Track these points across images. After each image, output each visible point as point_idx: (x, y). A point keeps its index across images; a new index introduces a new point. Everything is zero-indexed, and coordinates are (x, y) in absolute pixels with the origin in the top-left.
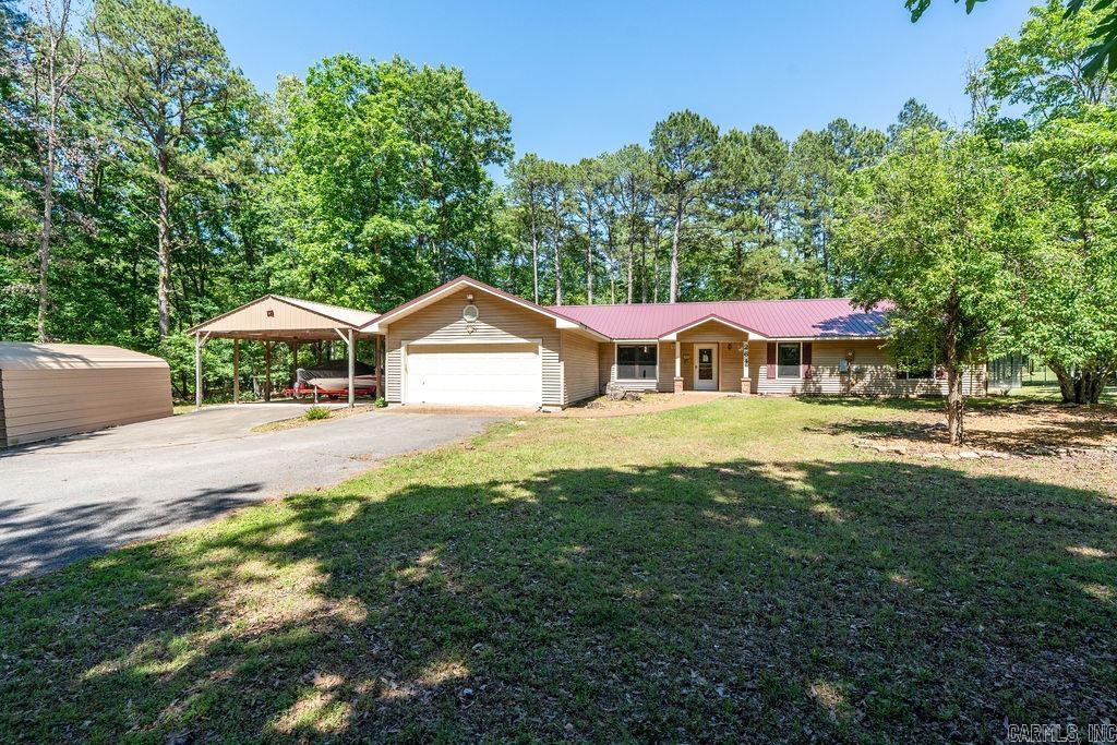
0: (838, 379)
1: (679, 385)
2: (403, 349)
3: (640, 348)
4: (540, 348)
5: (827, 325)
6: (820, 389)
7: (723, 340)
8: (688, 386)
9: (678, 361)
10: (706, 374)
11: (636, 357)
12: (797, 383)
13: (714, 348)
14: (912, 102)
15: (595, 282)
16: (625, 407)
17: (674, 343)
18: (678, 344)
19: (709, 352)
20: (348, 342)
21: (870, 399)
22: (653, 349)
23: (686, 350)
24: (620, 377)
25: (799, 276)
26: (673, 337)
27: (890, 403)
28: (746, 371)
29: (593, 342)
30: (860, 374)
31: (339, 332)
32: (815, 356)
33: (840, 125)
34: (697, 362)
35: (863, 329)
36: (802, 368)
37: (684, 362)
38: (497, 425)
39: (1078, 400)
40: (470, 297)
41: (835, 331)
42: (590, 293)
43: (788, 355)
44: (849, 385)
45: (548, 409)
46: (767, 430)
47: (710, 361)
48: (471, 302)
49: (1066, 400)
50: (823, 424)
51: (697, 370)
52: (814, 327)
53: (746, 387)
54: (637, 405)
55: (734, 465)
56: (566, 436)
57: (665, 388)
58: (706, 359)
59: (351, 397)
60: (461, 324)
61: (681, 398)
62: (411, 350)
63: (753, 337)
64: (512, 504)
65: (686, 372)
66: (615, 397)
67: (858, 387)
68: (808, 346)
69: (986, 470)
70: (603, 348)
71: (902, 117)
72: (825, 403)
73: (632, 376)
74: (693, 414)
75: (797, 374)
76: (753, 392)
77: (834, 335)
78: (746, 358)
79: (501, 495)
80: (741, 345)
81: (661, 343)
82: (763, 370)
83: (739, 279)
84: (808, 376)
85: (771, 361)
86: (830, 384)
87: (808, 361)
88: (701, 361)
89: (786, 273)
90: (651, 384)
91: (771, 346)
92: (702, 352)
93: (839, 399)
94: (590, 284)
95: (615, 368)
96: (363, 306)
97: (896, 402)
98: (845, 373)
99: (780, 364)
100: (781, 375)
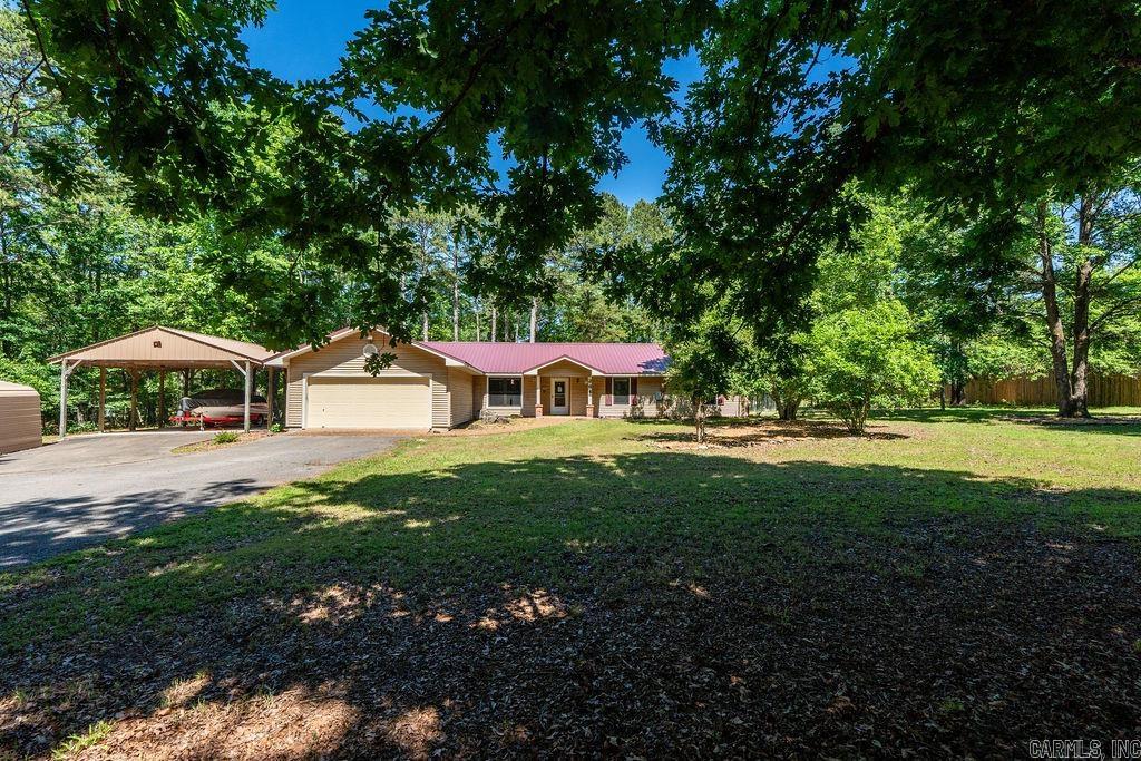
0: (655, 406)
1: (539, 411)
2: (304, 380)
3: (506, 381)
4: (431, 381)
5: (648, 365)
6: (643, 413)
7: (572, 375)
8: (546, 412)
9: (538, 391)
10: (560, 402)
11: (505, 388)
12: (627, 409)
13: (567, 381)
15: (460, 315)
16: (499, 428)
17: (535, 377)
18: (538, 378)
19: (562, 385)
20: (244, 373)
21: (675, 420)
22: (518, 381)
23: (545, 382)
24: (490, 404)
25: (635, 321)
26: (534, 372)
27: (686, 422)
28: (590, 398)
29: (468, 374)
30: (670, 402)
31: (236, 364)
32: (639, 389)
34: (553, 393)
36: (631, 397)
37: (543, 392)
38: (402, 441)
39: (786, 419)
40: (369, 338)
41: (652, 370)
42: (456, 326)
43: (621, 387)
44: (661, 410)
45: (437, 430)
46: (598, 440)
47: (563, 392)
48: (371, 342)
50: (636, 436)
51: (553, 399)
52: (639, 366)
53: (590, 412)
54: (507, 427)
55: (575, 457)
56: (461, 447)
57: (528, 413)
58: (560, 389)
59: (247, 423)
60: (360, 361)
61: (541, 421)
62: (311, 382)
63: (595, 373)
64: (444, 480)
65: (545, 401)
66: (489, 421)
67: (668, 411)
68: (634, 380)
69: (708, 454)
70: (476, 381)
72: (644, 423)
73: (501, 404)
74: (550, 431)
75: (627, 402)
76: (596, 415)
77: (651, 373)
78: (590, 389)
79: (433, 476)
80: (587, 379)
81: (525, 377)
82: (603, 398)
83: (588, 321)
84: (634, 404)
85: (608, 392)
86: (650, 409)
87: (634, 393)
88: (556, 391)
89: (624, 318)
90: (517, 410)
91: (608, 380)
92: (557, 384)
93: (654, 420)
94: (456, 318)
95: (486, 398)
96: (240, 337)
97: (691, 421)
98: (659, 401)
99: (615, 394)
100: (616, 402)
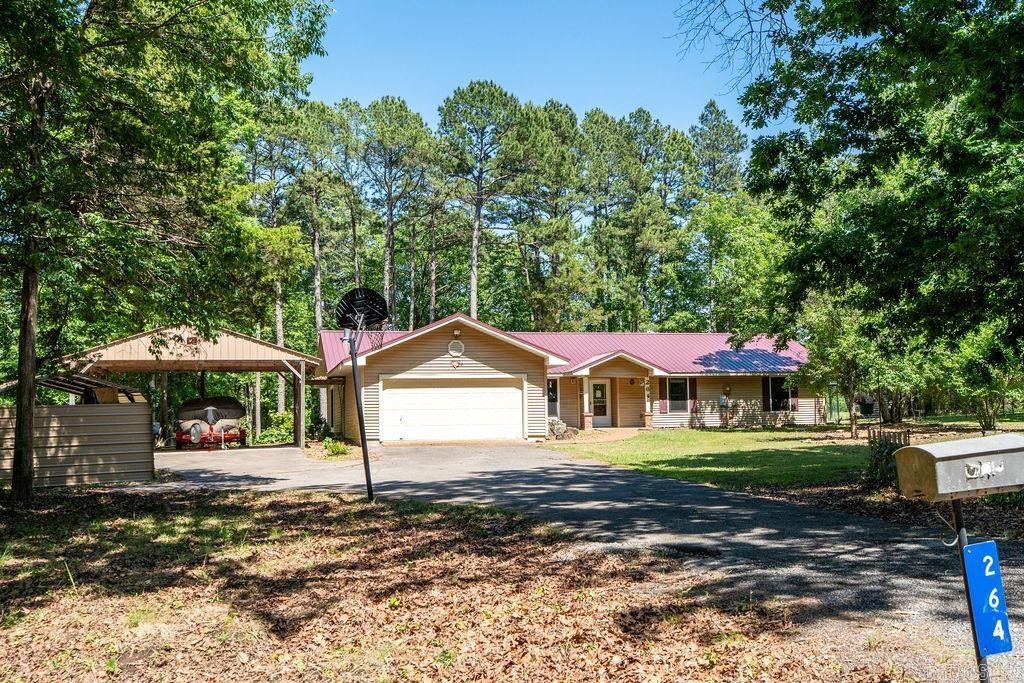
0: (718, 414)
1: (588, 419)
2: (381, 384)
4: (525, 383)
5: (705, 361)
6: (704, 423)
7: (622, 375)
9: (587, 396)
10: (598, 411)
12: (685, 417)
13: (609, 383)
14: (712, 104)
19: (602, 388)
20: (300, 376)
22: (554, 383)
28: (648, 404)
30: (735, 409)
31: (288, 364)
32: (699, 392)
33: (641, 115)
34: (591, 399)
35: (736, 366)
36: (689, 403)
40: (456, 333)
41: (714, 368)
43: (677, 391)
47: (604, 396)
48: (457, 337)
49: (885, 422)
51: (593, 406)
52: (695, 363)
53: (648, 420)
58: (599, 394)
60: (445, 360)
62: (389, 385)
67: (734, 421)
68: (693, 381)
71: (703, 119)
75: (684, 409)
78: (647, 392)
80: (642, 380)
82: (659, 405)
84: (695, 411)
85: (664, 397)
86: (712, 418)
87: (694, 397)
88: (595, 396)
91: (662, 381)
92: (596, 387)
98: (723, 407)
99: (671, 399)
100: (672, 410)
